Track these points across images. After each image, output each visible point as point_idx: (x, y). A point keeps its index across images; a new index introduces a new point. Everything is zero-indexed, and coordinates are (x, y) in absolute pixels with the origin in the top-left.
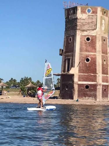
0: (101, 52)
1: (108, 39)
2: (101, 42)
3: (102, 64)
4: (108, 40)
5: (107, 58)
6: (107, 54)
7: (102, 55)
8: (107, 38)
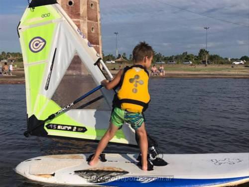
0: (86, 19)
1: (99, 3)
2: (86, 7)
3: (88, 33)
4: (98, 5)
5: (98, 26)
6: (97, 21)
7: (88, 22)
8: (97, 2)
